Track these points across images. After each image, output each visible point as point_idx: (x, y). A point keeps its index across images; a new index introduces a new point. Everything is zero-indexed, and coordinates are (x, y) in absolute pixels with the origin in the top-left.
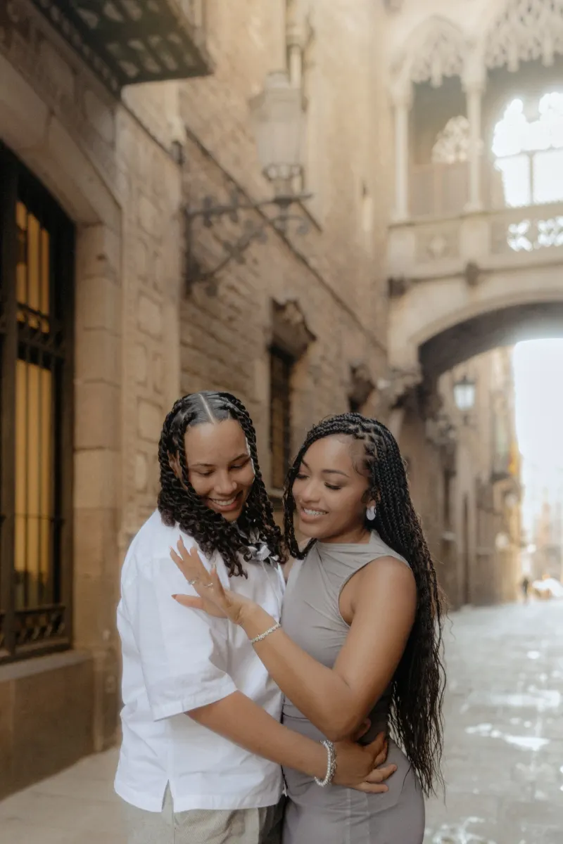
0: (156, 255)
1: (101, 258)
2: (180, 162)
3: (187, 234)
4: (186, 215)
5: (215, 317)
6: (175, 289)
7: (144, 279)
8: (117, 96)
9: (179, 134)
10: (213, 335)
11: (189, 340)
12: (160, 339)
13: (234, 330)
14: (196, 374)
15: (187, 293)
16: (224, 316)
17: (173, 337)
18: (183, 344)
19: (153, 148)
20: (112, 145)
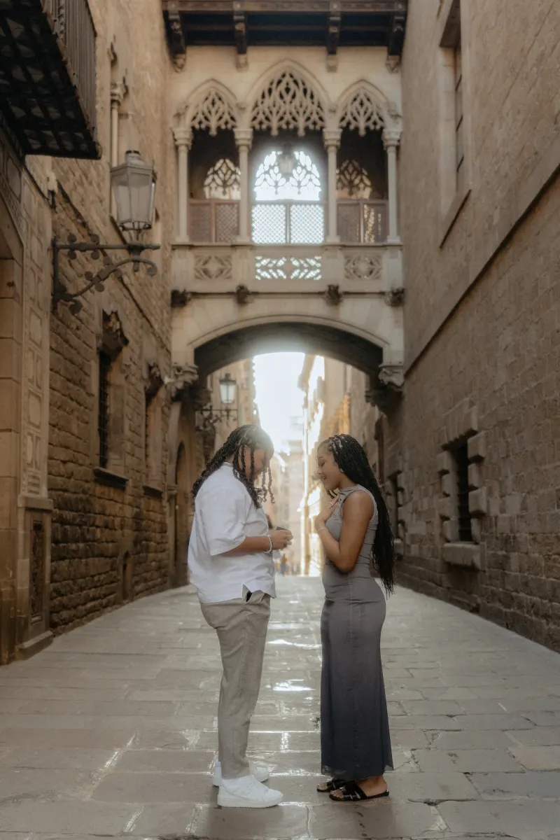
0: (39, 280)
1: (11, 284)
2: (53, 207)
3: (55, 263)
4: (55, 248)
5: (68, 327)
6: (48, 307)
7: (32, 299)
8: (22, 163)
9: (55, 187)
10: (67, 341)
11: (54, 346)
12: (40, 345)
13: (79, 337)
14: (57, 372)
15: (54, 310)
16: (74, 326)
17: (47, 344)
18: (51, 349)
19: (38, 197)
20: (19, 199)
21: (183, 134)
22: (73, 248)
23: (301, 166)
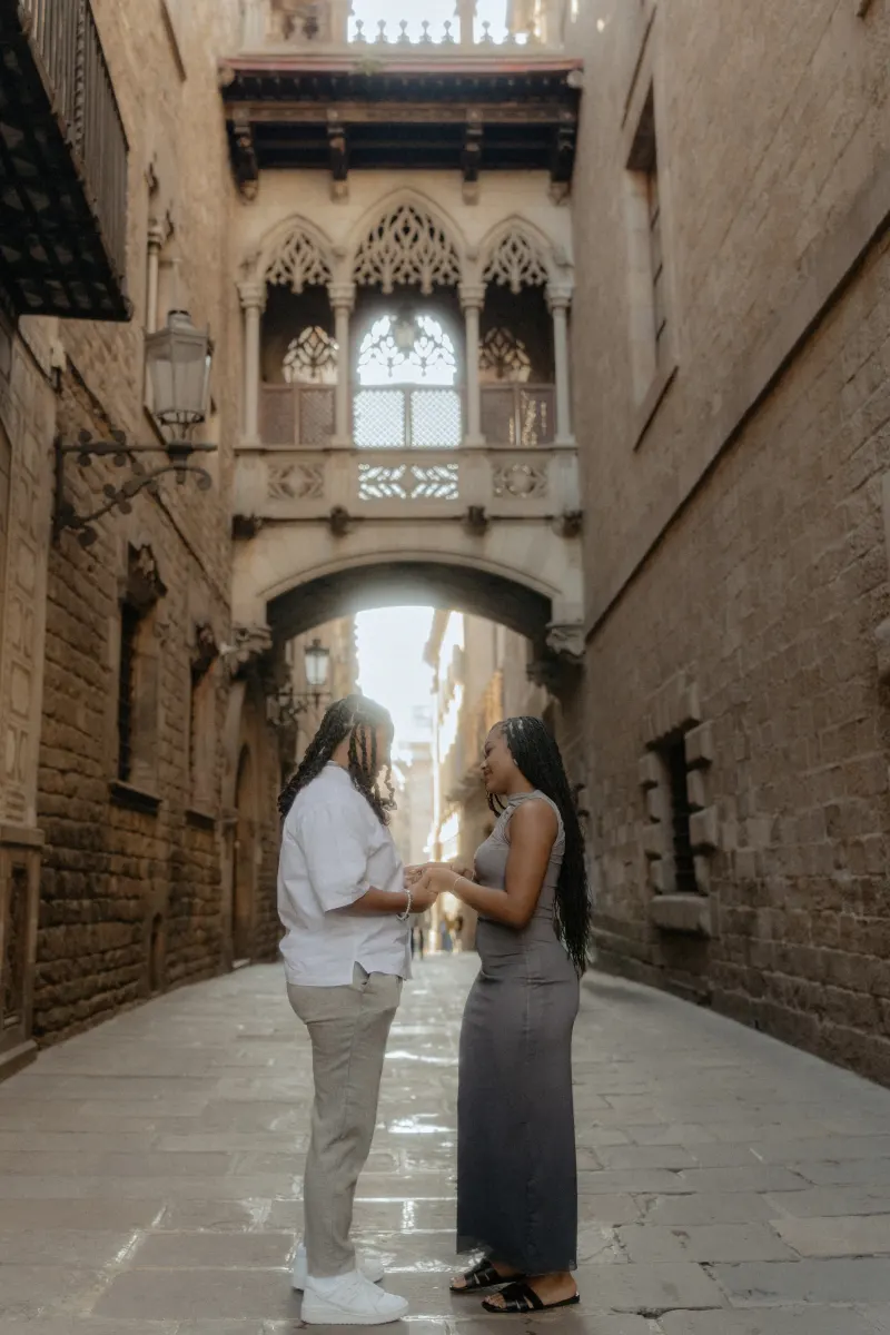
0: (34, 496)
2: (58, 390)
3: (58, 471)
4: (59, 449)
5: (75, 566)
6: (46, 537)
7: (23, 525)
8: (14, 326)
9: (61, 362)
10: (73, 588)
11: (53, 595)
12: (31, 593)
13: (92, 582)
14: (56, 634)
15: (55, 539)
16: (84, 565)
17: (42, 592)
18: (49, 599)
19: (37, 376)
20: (8, 379)
21: (253, 291)
22: (86, 450)
23: (426, 336)
